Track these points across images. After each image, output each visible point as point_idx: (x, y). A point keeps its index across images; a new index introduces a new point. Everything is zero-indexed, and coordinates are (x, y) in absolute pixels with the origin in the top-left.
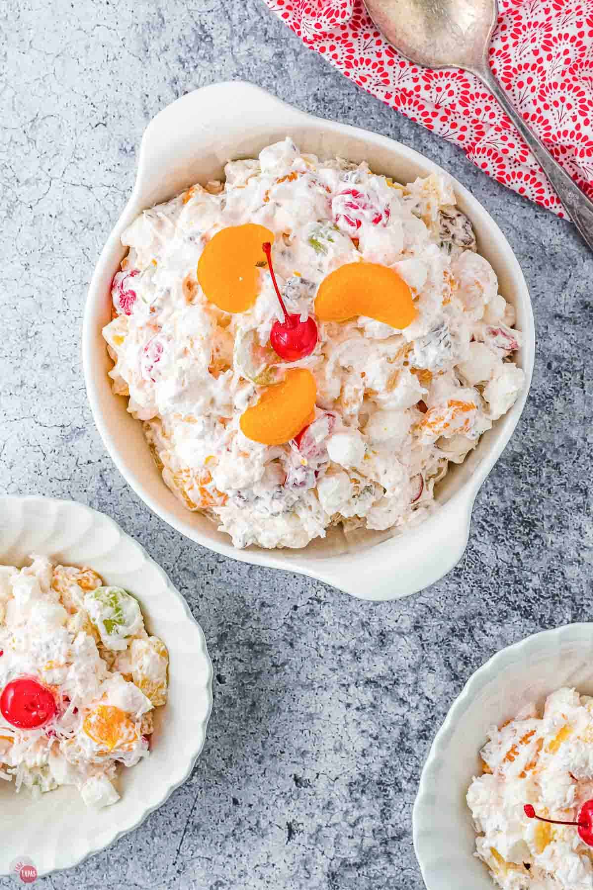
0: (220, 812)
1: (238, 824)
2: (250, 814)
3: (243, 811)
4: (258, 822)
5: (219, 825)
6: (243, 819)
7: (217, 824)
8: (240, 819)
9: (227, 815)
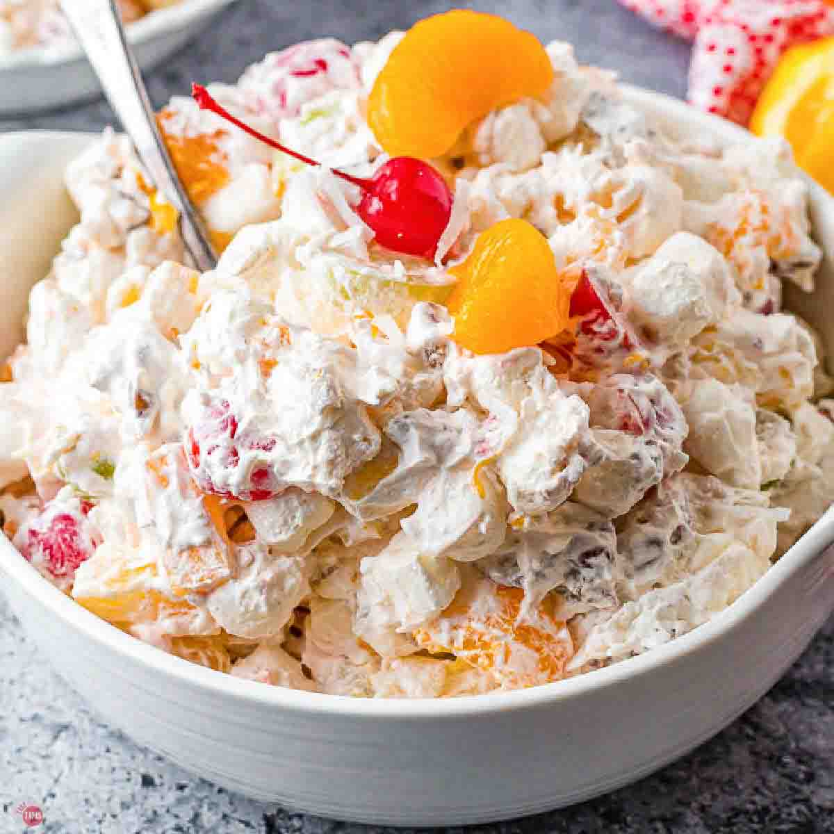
0: (109, 800)
1: (149, 821)
2: (180, 801)
3: (162, 798)
4: (197, 816)
5: (105, 824)
6: (161, 811)
7: (100, 822)
8: (155, 813)
9: (125, 806)
